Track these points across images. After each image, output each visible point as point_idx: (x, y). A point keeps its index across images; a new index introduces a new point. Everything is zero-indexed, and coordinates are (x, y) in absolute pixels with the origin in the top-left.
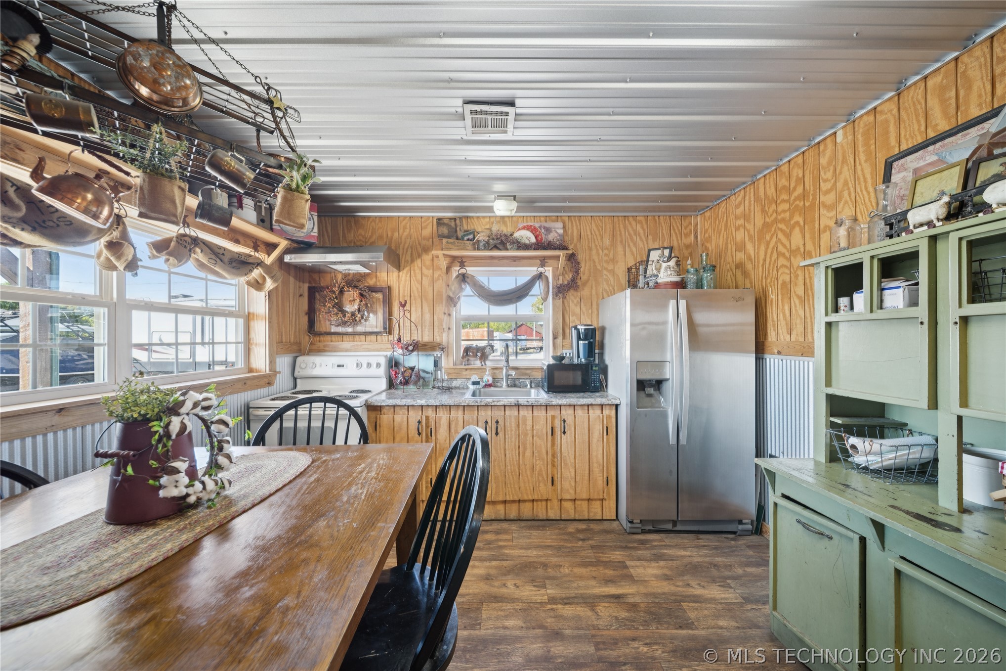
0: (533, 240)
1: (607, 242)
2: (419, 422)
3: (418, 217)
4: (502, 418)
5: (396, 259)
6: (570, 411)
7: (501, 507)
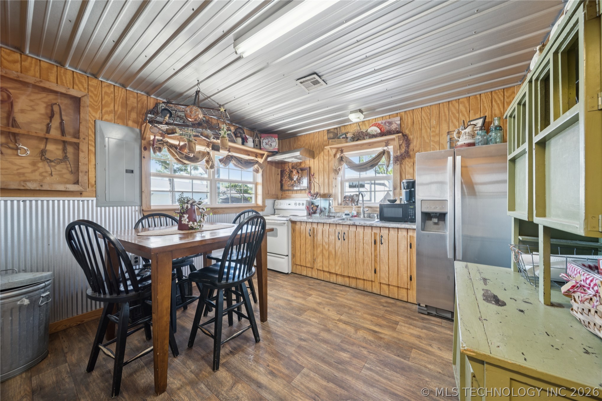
0: (379, 131)
1: (434, 122)
2: (310, 230)
3: (322, 131)
4: (347, 232)
5: (312, 154)
6: (386, 231)
7: (347, 279)
